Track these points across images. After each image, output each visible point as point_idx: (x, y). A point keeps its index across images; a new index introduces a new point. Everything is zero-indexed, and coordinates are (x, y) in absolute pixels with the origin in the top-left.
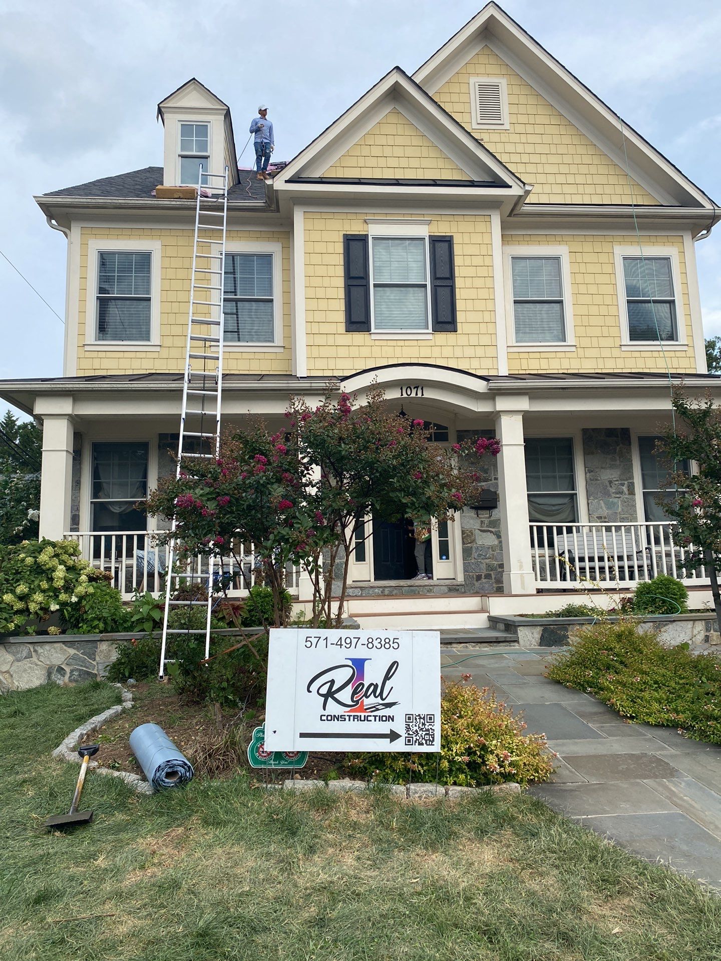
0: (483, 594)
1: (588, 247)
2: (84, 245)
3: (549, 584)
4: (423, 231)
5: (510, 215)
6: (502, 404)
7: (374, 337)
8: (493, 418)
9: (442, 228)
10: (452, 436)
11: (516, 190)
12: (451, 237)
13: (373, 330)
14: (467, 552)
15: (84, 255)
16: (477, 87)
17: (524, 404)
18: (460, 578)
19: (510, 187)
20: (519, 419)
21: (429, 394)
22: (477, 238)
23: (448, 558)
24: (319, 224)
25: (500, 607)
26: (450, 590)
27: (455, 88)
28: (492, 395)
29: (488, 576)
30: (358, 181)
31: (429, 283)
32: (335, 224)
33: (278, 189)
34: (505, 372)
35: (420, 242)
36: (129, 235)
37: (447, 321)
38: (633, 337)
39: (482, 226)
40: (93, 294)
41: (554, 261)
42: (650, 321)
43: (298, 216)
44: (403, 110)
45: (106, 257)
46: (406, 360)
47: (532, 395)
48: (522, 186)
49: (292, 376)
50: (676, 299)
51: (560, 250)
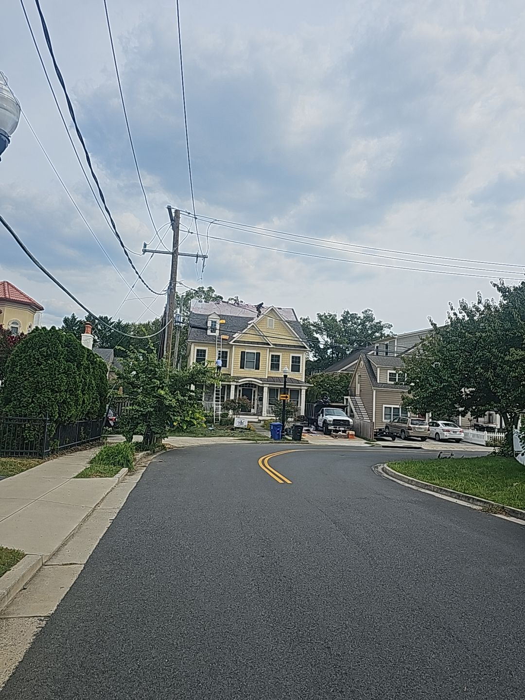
0: (258, 416)
1: (285, 353)
2: (194, 348)
3: (269, 415)
4: (255, 351)
6: (264, 385)
7: (245, 371)
8: (263, 387)
9: (258, 352)
10: (257, 387)
11: (272, 346)
12: (260, 353)
13: (245, 368)
14: (257, 408)
15: (194, 350)
16: (269, 320)
17: (268, 386)
18: (256, 413)
19: (270, 345)
20: (267, 388)
21: (253, 383)
22: (264, 353)
23: (254, 409)
24: (237, 349)
25: (260, 418)
26: (253, 414)
27: (264, 320)
28: (263, 384)
30: (245, 342)
31: (255, 361)
32: (239, 349)
33: (231, 343)
34: (267, 378)
35: (254, 353)
36: (202, 346)
37: (257, 368)
38: (292, 371)
39: (265, 351)
40: (195, 357)
41: (279, 356)
42: (295, 368)
43: (234, 347)
44: (254, 329)
45: (198, 350)
46: (250, 375)
47: (270, 384)
48: (273, 344)
49: (230, 375)
50: (301, 364)
51: (280, 354)
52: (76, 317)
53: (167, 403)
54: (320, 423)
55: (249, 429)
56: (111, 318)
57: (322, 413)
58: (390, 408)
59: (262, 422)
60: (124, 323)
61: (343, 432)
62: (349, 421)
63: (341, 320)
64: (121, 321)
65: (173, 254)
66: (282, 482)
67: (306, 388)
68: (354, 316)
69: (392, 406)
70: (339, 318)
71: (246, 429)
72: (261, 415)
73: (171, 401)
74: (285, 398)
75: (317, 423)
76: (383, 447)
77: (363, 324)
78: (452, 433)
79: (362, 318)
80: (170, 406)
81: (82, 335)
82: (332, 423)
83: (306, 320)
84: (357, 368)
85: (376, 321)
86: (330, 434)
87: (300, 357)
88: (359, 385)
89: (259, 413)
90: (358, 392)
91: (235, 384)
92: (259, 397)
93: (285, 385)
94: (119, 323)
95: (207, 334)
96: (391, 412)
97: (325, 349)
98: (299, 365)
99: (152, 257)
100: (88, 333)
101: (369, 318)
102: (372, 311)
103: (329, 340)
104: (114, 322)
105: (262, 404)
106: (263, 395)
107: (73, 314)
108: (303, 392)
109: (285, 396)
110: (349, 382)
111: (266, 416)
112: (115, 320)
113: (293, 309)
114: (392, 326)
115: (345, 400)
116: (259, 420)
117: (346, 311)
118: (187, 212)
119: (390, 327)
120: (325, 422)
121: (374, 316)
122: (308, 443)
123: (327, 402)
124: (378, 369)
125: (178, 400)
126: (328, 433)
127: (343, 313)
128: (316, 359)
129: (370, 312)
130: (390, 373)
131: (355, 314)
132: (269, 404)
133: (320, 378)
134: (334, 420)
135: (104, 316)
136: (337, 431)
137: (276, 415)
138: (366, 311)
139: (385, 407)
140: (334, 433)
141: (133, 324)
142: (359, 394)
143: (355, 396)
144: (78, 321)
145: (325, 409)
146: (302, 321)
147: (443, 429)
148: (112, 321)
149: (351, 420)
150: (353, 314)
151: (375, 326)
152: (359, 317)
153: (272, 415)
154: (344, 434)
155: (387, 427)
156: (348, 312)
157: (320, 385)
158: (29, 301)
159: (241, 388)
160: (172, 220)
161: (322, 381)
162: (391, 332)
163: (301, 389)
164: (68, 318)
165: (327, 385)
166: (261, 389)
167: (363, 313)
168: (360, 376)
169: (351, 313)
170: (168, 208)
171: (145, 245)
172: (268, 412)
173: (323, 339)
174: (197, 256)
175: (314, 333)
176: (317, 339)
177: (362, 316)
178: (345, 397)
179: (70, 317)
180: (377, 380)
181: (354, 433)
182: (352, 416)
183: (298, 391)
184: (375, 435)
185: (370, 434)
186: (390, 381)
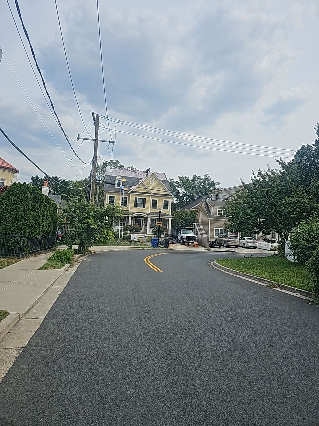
1: (160, 199)
2: (108, 195)
3: (150, 234)
4: (143, 198)
6: (148, 217)
7: (137, 209)
9: (145, 198)
10: (144, 218)
11: (152, 195)
13: (137, 207)
14: (144, 230)
15: (108, 196)
16: (151, 179)
18: (143, 232)
20: (149, 218)
21: (142, 215)
22: (148, 199)
23: (142, 230)
25: (146, 235)
27: (148, 180)
30: (137, 192)
31: (143, 203)
32: (134, 196)
33: (129, 193)
34: (149, 213)
36: (113, 194)
37: (144, 207)
38: (164, 209)
39: (149, 197)
40: (108, 200)
41: (156, 200)
42: (166, 207)
43: (131, 195)
44: (142, 185)
45: (110, 197)
46: (140, 211)
47: (151, 216)
48: (153, 194)
49: (128, 211)
50: (169, 205)
51: (157, 199)
52: (38, 177)
53: (92, 227)
54: (179, 238)
55: (139, 242)
56: (59, 177)
57: (181, 232)
58: (218, 230)
59: (147, 238)
60: (67, 180)
61: (192, 243)
62: (195, 237)
63: (192, 180)
64: (65, 180)
65: (95, 140)
66: (157, 271)
67: (172, 218)
68: (199, 178)
69: (220, 229)
70: (190, 179)
71: (137, 241)
72: (146, 234)
73: (94, 226)
74: (159, 224)
75: (178, 238)
76: (214, 251)
77: (204, 182)
78: (252, 243)
79: (204, 179)
80: (94, 229)
81: (42, 187)
82: (186, 238)
83: (172, 180)
84: (200, 207)
85: (211, 181)
86: (184, 244)
87: (168, 201)
88: (201, 217)
89: (145, 233)
90: (200, 221)
91: (131, 216)
92: (145, 223)
93: (160, 217)
94: (64, 180)
95: (115, 187)
96: (218, 232)
97: (183, 196)
98: (168, 206)
99: (83, 142)
100: (45, 186)
101: (207, 179)
102: (209, 175)
103: (185, 191)
104: (61, 180)
105: (147, 228)
106: (147, 223)
107: (37, 175)
108: (170, 221)
109: (160, 223)
110: (196, 215)
111: (149, 234)
112: (61, 179)
113: (164, 174)
114: (220, 184)
115: (193, 225)
116: (145, 236)
117: (195, 175)
118: (103, 116)
119: (219, 184)
120: (182, 237)
121: (210, 178)
122: (173, 249)
123: (183, 226)
124: (212, 208)
125: (98, 225)
126: (183, 243)
127: (193, 176)
128: (177, 202)
129: (208, 176)
130: (218, 210)
131: (200, 177)
132: (151, 227)
133: (179, 213)
134: (187, 236)
135: (55, 176)
136: (188, 243)
137: (154, 234)
138: (206, 175)
139: (216, 229)
140: (187, 244)
141: (72, 181)
142: (201, 222)
143: (199, 223)
144: (40, 179)
145: (182, 230)
146: (170, 180)
147: (247, 242)
148: (60, 179)
149: (196, 236)
150: (198, 177)
151: (211, 184)
152: (202, 178)
153: (152, 234)
154: (192, 244)
155: (216, 240)
156: (196, 176)
157: (179, 216)
158: (11, 167)
159: (135, 219)
160: (94, 120)
161: (180, 215)
162: (219, 187)
163: (169, 219)
164: (34, 177)
165: (184, 217)
166: (146, 219)
167: (204, 176)
168: (202, 212)
169: (197, 176)
170: (92, 114)
171: (79, 135)
172: (150, 232)
173: (181, 191)
174: (109, 142)
175: (177, 187)
176: (178, 191)
177: (203, 178)
178: (193, 224)
179: (35, 177)
180: (211, 214)
181: (198, 243)
182: (197, 234)
183: (167, 220)
184: (210, 245)
185: (207, 244)
186: (218, 214)
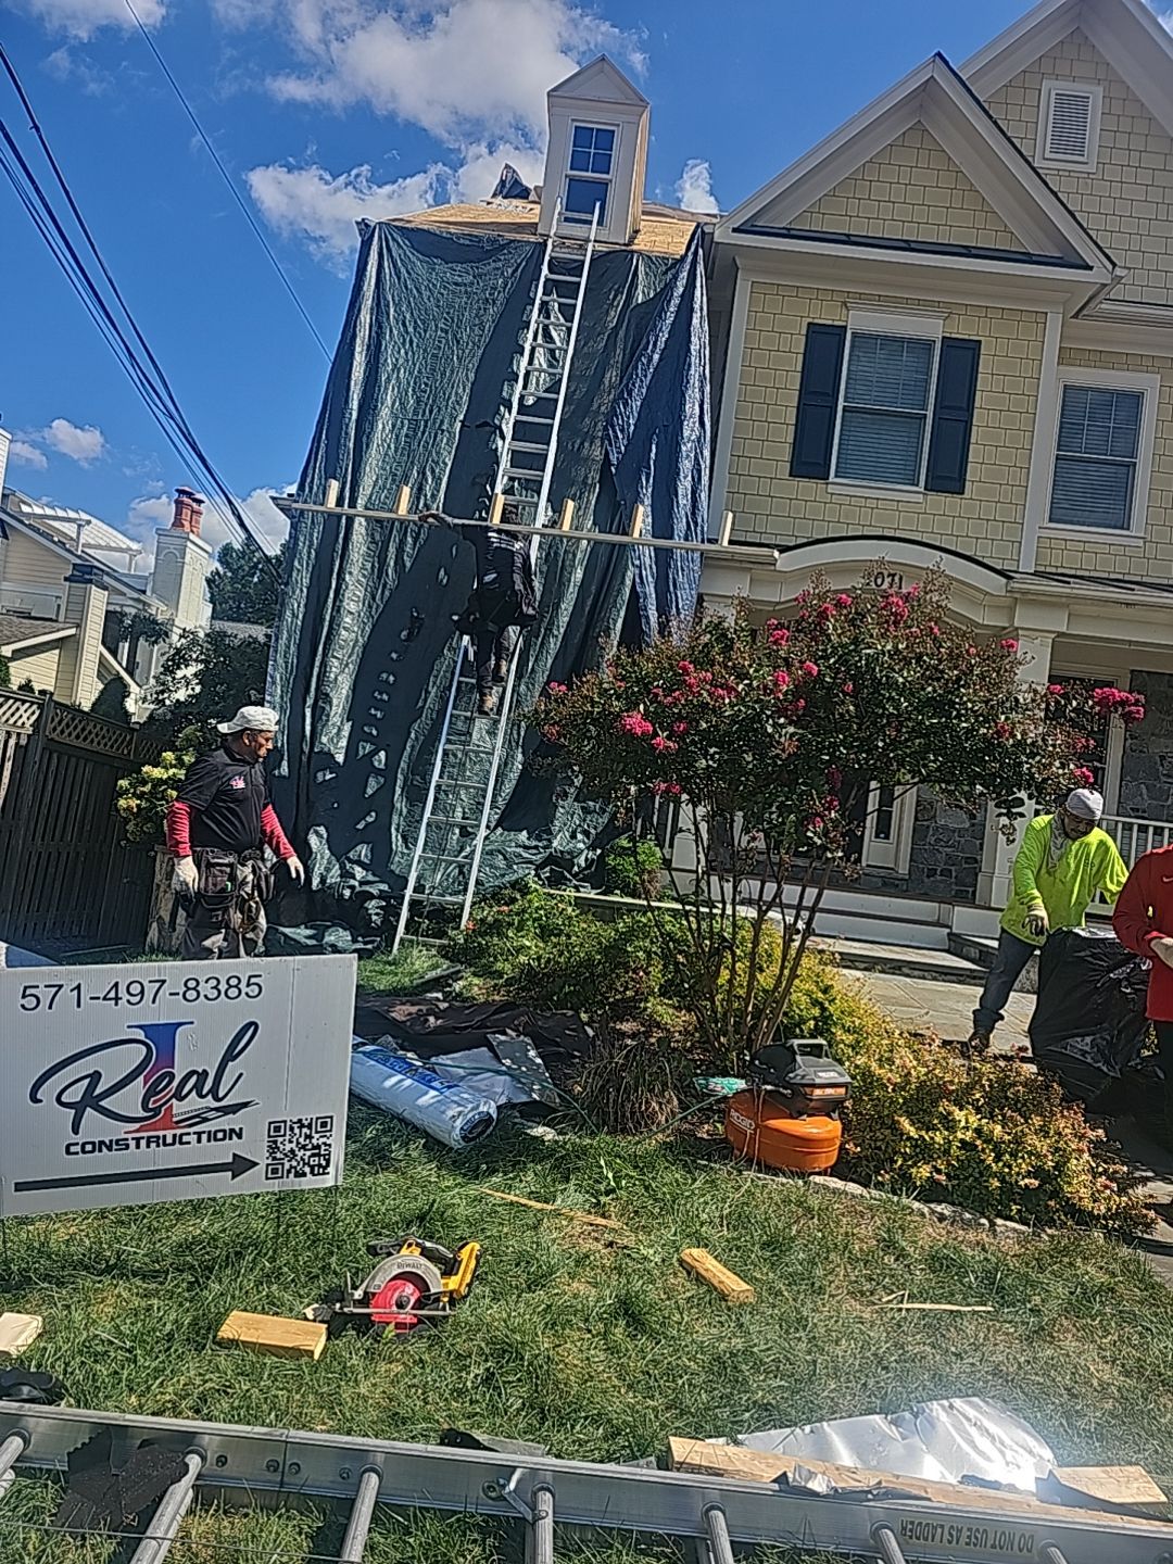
4: (933, 328)
5: (1076, 316)
6: (1025, 617)
7: (831, 489)
9: (965, 328)
11: (1099, 276)
12: (980, 342)
13: (832, 478)
14: (919, 833)
16: (1053, 96)
17: (1060, 621)
18: (903, 869)
19: (1091, 268)
20: (1046, 644)
22: (1016, 351)
23: (887, 837)
26: (885, 884)
27: (1016, 96)
28: (1012, 601)
29: (946, 873)
31: (930, 414)
33: (720, 242)
35: (929, 344)
37: (948, 477)
41: (1136, 399)
43: (746, 267)
51: (1147, 383)
